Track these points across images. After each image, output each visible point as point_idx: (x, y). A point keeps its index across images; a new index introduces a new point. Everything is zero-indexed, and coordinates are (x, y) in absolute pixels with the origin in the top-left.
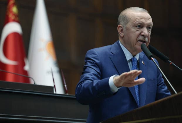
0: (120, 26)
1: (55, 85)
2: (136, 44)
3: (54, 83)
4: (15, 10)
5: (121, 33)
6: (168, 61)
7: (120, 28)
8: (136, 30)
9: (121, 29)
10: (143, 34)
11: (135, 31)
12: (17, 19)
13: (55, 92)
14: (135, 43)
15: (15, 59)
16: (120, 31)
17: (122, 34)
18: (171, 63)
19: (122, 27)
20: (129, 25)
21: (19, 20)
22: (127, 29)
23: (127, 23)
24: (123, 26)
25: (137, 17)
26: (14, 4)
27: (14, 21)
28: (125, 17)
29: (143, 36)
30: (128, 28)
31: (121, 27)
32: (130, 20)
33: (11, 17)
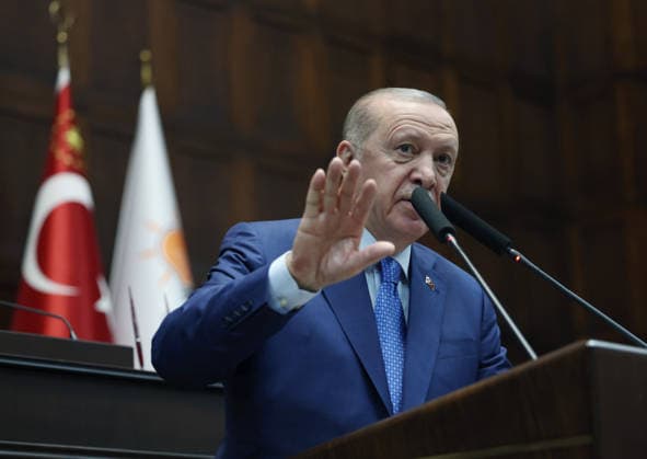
0: (345, 146)
1: (139, 344)
2: (389, 212)
3: (137, 336)
4: (73, 138)
7: (344, 151)
8: (397, 162)
9: (348, 155)
10: (416, 175)
11: (393, 164)
12: (80, 165)
14: (388, 207)
15: (71, 281)
18: (518, 258)
19: (353, 148)
20: (374, 143)
21: (85, 167)
22: (368, 157)
23: (368, 135)
24: (354, 145)
25: (401, 117)
26: (73, 123)
27: (71, 169)
28: (362, 117)
29: (418, 181)
30: (370, 152)
31: (349, 150)
32: (377, 125)
33: (64, 158)
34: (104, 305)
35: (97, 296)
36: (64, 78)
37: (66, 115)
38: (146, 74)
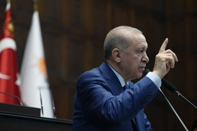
0: (116, 50)
1: (42, 107)
3: (42, 104)
4: (11, 27)
5: (116, 58)
6: (176, 92)
10: (144, 59)
13: (42, 116)
15: (8, 74)
16: (115, 56)
17: (118, 59)
18: (179, 94)
19: (120, 51)
23: (127, 47)
26: (11, 21)
27: (9, 37)
29: (144, 61)
31: (118, 52)
33: (7, 33)
34: (18, 82)
35: (15, 79)
36: (8, 6)
37: (8, 19)
38: (35, 6)
